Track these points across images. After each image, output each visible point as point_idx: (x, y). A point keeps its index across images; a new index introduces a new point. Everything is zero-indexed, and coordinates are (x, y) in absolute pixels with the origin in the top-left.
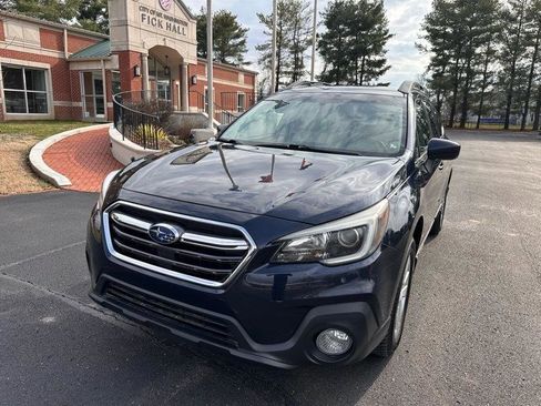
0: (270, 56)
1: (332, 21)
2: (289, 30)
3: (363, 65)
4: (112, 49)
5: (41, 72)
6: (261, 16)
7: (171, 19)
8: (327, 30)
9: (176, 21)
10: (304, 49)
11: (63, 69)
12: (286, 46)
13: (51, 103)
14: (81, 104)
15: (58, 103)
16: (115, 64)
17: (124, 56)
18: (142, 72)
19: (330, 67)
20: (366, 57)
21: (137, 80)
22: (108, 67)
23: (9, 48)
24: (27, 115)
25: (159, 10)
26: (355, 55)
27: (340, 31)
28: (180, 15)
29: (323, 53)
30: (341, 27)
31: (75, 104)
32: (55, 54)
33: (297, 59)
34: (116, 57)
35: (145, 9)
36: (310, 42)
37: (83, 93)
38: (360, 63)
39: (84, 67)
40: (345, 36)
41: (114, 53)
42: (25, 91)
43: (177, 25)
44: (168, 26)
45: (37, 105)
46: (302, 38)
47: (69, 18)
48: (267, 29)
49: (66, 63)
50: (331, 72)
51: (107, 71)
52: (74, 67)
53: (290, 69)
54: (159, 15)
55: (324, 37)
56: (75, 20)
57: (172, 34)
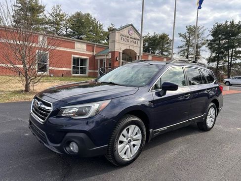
0: (183, 50)
1: (215, 34)
2: (193, 39)
3: (232, 53)
4: (109, 51)
5: (85, 60)
6: (180, 34)
7: (133, 38)
8: (213, 38)
9: (135, 39)
10: (200, 47)
11: (93, 59)
12: (191, 46)
13: (88, 71)
14: (98, 71)
15: (90, 71)
16: (110, 56)
17: (113, 53)
18: (119, 59)
19: (214, 55)
20: (234, 49)
21: (117, 62)
22: (107, 57)
23: (76, 51)
24: (79, 75)
25: (128, 35)
26: (227, 49)
27: (220, 38)
28: (137, 36)
29: (210, 48)
30: (220, 36)
31: (96, 71)
32: (91, 53)
33: (197, 51)
34: (110, 54)
35: (122, 35)
36: (203, 44)
37: (99, 67)
38: (230, 53)
39: (100, 58)
40: (222, 40)
41: (110, 52)
42: (80, 66)
43: (135, 40)
44: (131, 41)
45: (83, 71)
46: (199, 42)
47: (104, 40)
48: (183, 39)
49: (95, 56)
50: (214, 57)
51: (107, 59)
52: (97, 58)
53: (193, 56)
54: (128, 37)
55: (210, 41)
56: (105, 41)
57: (132, 44)
